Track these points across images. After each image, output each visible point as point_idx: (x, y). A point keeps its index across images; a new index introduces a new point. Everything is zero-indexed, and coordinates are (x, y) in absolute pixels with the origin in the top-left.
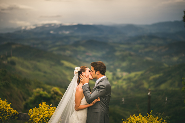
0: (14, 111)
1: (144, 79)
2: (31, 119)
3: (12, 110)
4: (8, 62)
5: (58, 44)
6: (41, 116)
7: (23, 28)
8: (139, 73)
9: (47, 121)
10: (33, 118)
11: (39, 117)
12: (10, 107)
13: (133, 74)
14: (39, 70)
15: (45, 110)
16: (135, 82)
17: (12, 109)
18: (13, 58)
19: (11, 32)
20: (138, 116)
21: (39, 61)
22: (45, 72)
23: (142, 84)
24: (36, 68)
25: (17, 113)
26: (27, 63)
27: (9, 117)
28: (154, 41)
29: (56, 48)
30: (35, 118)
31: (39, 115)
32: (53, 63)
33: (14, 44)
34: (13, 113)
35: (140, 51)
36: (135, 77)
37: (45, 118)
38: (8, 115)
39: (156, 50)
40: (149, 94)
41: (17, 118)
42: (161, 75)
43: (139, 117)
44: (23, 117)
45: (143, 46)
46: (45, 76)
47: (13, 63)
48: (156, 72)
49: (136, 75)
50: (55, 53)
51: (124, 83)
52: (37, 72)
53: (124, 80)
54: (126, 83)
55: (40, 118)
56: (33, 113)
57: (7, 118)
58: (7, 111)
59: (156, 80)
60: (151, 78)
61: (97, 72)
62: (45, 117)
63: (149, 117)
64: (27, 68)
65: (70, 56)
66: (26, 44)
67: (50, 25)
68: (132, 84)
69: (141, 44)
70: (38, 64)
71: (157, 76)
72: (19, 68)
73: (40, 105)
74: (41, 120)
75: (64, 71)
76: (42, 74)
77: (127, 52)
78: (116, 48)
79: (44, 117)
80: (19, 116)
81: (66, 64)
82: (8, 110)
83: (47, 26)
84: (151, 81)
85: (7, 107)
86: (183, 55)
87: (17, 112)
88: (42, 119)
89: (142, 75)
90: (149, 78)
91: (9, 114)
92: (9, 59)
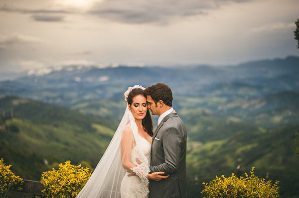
0: (16, 177)
1: (227, 152)
2: (45, 190)
3: (13, 176)
4: (7, 128)
5: (87, 97)
6: (63, 183)
7: (31, 73)
8: (220, 143)
9: (72, 190)
10: (48, 186)
11: (59, 185)
12: (8, 170)
13: (209, 145)
14: (58, 140)
15: (69, 173)
16: (213, 158)
17: (12, 174)
18: (15, 121)
19: (11, 79)
20: (229, 178)
21: (56, 126)
22: (67, 144)
23: (225, 161)
24: (52, 137)
25: (21, 181)
26: (37, 129)
27: (7, 187)
28: (242, 91)
29: (83, 105)
30: (53, 186)
31: (59, 180)
32: (79, 129)
33: (16, 98)
34: (14, 181)
35: (220, 108)
36: (212, 149)
37: (70, 186)
38: (6, 185)
39: (245, 106)
40: (238, 167)
41: (21, 189)
42: (255, 145)
43: (232, 178)
44: (32, 187)
45: (224, 100)
46: (66, 150)
47: (15, 129)
48: (246, 140)
49: (214, 146)
50: (83, 112)
51: (195, 159)
52: (54, 143)
53: (196, 154)
54: (199, 160)
55: (61, 185)
56: (49, 177)
57: (4, 189)
58: (3, 177)
59: (246, 154)
60: (239, 151)
61: (158, 104)
62: (69, 184)
63: (249, 179)
64: (38, 136)
65: (108, 117)
66: (35, 98)
67: (75, 67)
68: (208, 161)
69: (221, 96)
70: (55, 130)
71: (249, 147)
72: (24, 136)
73: (61, 165)
74: (63, 190)
75: (97, 142)
76: (62, 146)
77: (199, 110)
78: (182, 104)
79: (67, 183)
80: (24, 185)
81: (101, 129)
82: (7, 175)
83: (70, 69)
84: (238, 156)
85: (4, 169)
86: (290, 114)
87: (22, 179)
88: (63, 187)
89: (224, 146)
90: (235, 150)
91: (8, 183)
92: (8, 123)
